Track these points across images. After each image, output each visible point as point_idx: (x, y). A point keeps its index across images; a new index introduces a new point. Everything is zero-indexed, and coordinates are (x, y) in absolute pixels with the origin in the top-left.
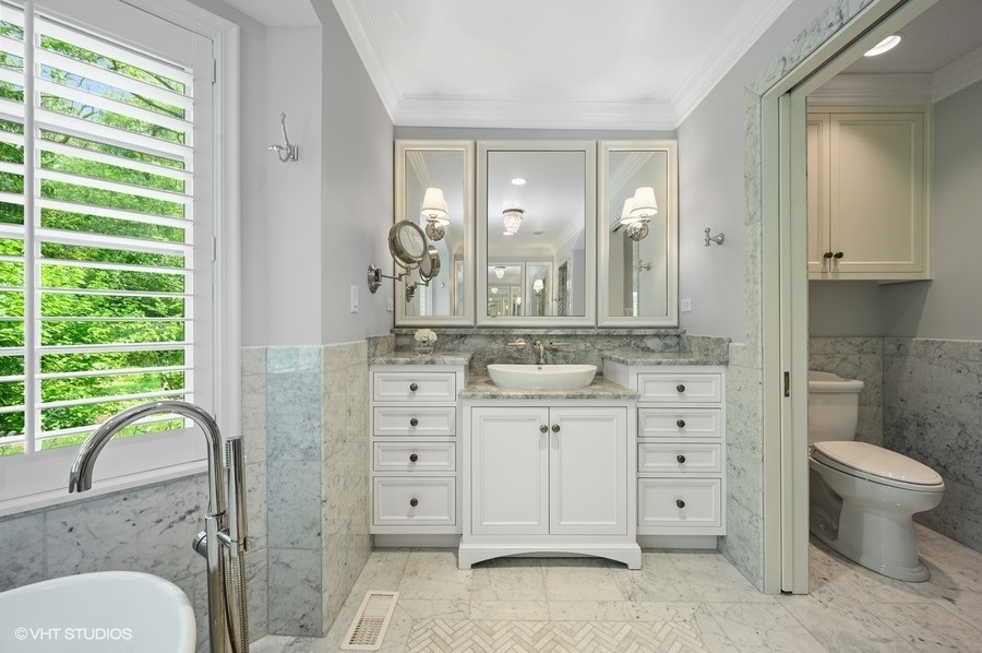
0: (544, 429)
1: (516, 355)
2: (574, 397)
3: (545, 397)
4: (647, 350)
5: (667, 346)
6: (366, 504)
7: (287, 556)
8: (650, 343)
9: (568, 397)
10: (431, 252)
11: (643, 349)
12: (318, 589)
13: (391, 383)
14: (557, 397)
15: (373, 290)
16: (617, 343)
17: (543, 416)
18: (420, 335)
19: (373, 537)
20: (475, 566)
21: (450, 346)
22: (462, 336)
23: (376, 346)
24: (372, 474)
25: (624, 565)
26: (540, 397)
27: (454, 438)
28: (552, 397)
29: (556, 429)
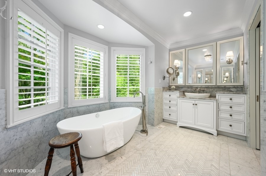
0: (194, 104)
1: (194, 91)
2: (200, 99)
3: (194, 98)
4: (231, 91)
5: (238, 90)
6: (162, 113)
7: (150, 115)
8: (232, 90)
9: (199, 99)
10: (177, 71)
11: (230, 91)
12: (154, 120)
13: (166, 94)
14: (196, 99)
15: (164, 79)
16: (221, 89)
17: (194, 102)
18: (172, 87)
19: (163, 119)
20: (180, 127)
21: (179, 89)
22: (182, 87)
23: (164, 89)
24: (163, 109)
25: (213, 135)
26: (193, 98)
27: (177, 105)
28: (195, 99)
29: (196, 105)
